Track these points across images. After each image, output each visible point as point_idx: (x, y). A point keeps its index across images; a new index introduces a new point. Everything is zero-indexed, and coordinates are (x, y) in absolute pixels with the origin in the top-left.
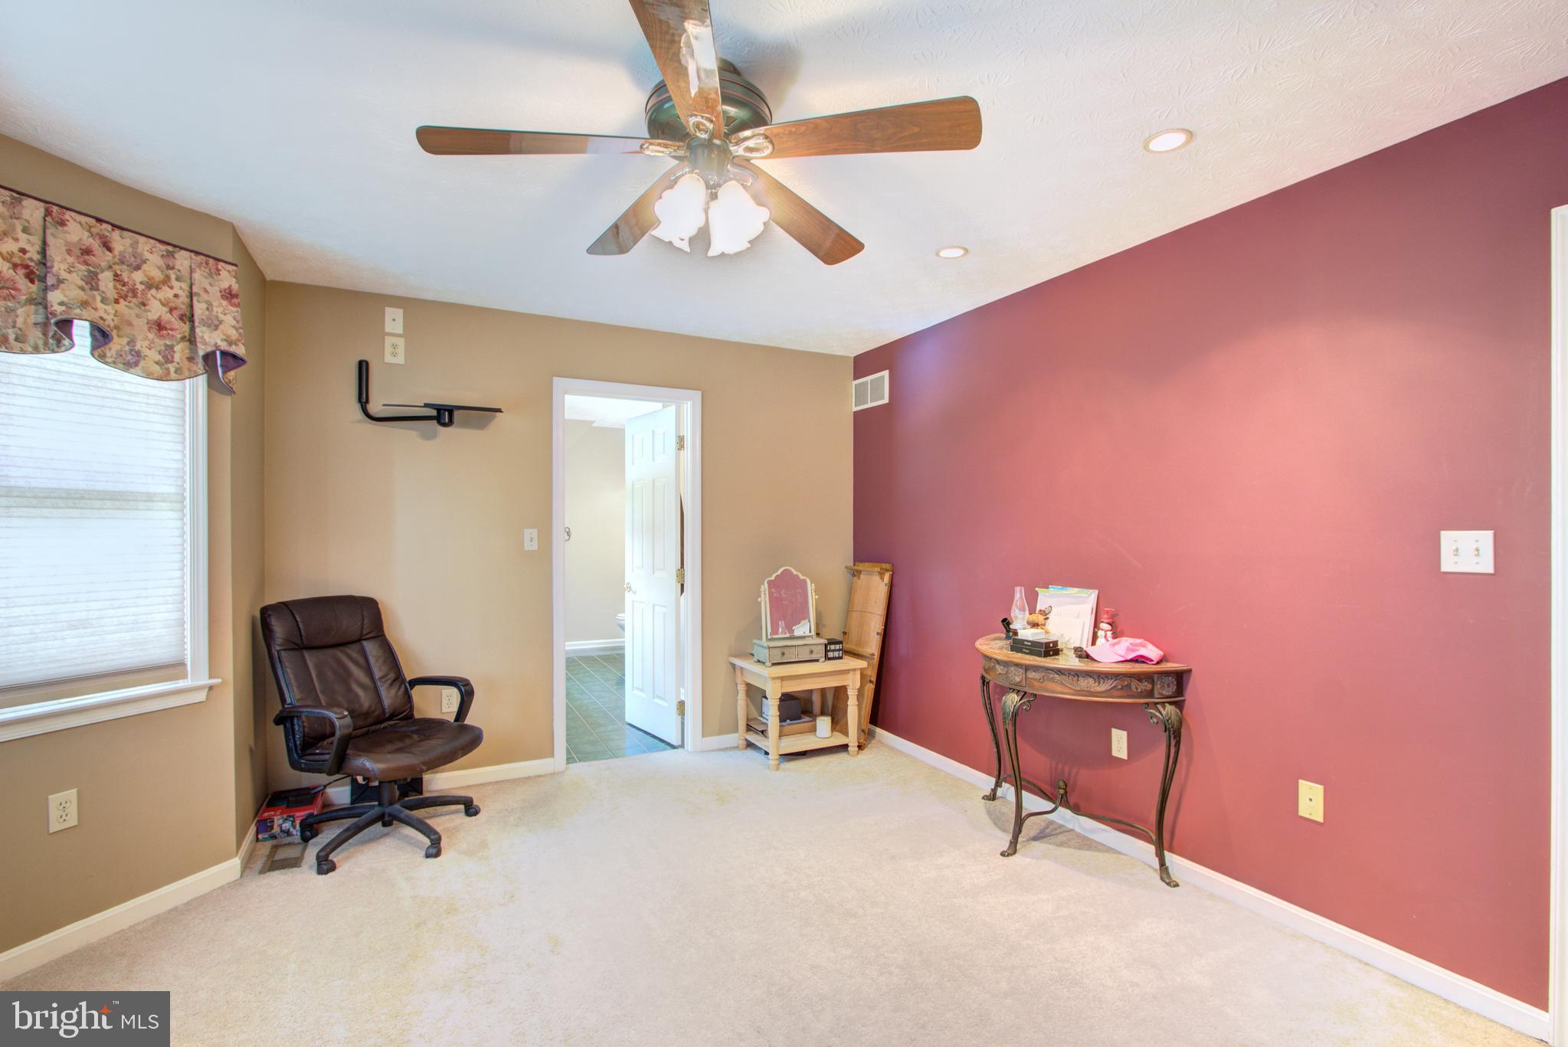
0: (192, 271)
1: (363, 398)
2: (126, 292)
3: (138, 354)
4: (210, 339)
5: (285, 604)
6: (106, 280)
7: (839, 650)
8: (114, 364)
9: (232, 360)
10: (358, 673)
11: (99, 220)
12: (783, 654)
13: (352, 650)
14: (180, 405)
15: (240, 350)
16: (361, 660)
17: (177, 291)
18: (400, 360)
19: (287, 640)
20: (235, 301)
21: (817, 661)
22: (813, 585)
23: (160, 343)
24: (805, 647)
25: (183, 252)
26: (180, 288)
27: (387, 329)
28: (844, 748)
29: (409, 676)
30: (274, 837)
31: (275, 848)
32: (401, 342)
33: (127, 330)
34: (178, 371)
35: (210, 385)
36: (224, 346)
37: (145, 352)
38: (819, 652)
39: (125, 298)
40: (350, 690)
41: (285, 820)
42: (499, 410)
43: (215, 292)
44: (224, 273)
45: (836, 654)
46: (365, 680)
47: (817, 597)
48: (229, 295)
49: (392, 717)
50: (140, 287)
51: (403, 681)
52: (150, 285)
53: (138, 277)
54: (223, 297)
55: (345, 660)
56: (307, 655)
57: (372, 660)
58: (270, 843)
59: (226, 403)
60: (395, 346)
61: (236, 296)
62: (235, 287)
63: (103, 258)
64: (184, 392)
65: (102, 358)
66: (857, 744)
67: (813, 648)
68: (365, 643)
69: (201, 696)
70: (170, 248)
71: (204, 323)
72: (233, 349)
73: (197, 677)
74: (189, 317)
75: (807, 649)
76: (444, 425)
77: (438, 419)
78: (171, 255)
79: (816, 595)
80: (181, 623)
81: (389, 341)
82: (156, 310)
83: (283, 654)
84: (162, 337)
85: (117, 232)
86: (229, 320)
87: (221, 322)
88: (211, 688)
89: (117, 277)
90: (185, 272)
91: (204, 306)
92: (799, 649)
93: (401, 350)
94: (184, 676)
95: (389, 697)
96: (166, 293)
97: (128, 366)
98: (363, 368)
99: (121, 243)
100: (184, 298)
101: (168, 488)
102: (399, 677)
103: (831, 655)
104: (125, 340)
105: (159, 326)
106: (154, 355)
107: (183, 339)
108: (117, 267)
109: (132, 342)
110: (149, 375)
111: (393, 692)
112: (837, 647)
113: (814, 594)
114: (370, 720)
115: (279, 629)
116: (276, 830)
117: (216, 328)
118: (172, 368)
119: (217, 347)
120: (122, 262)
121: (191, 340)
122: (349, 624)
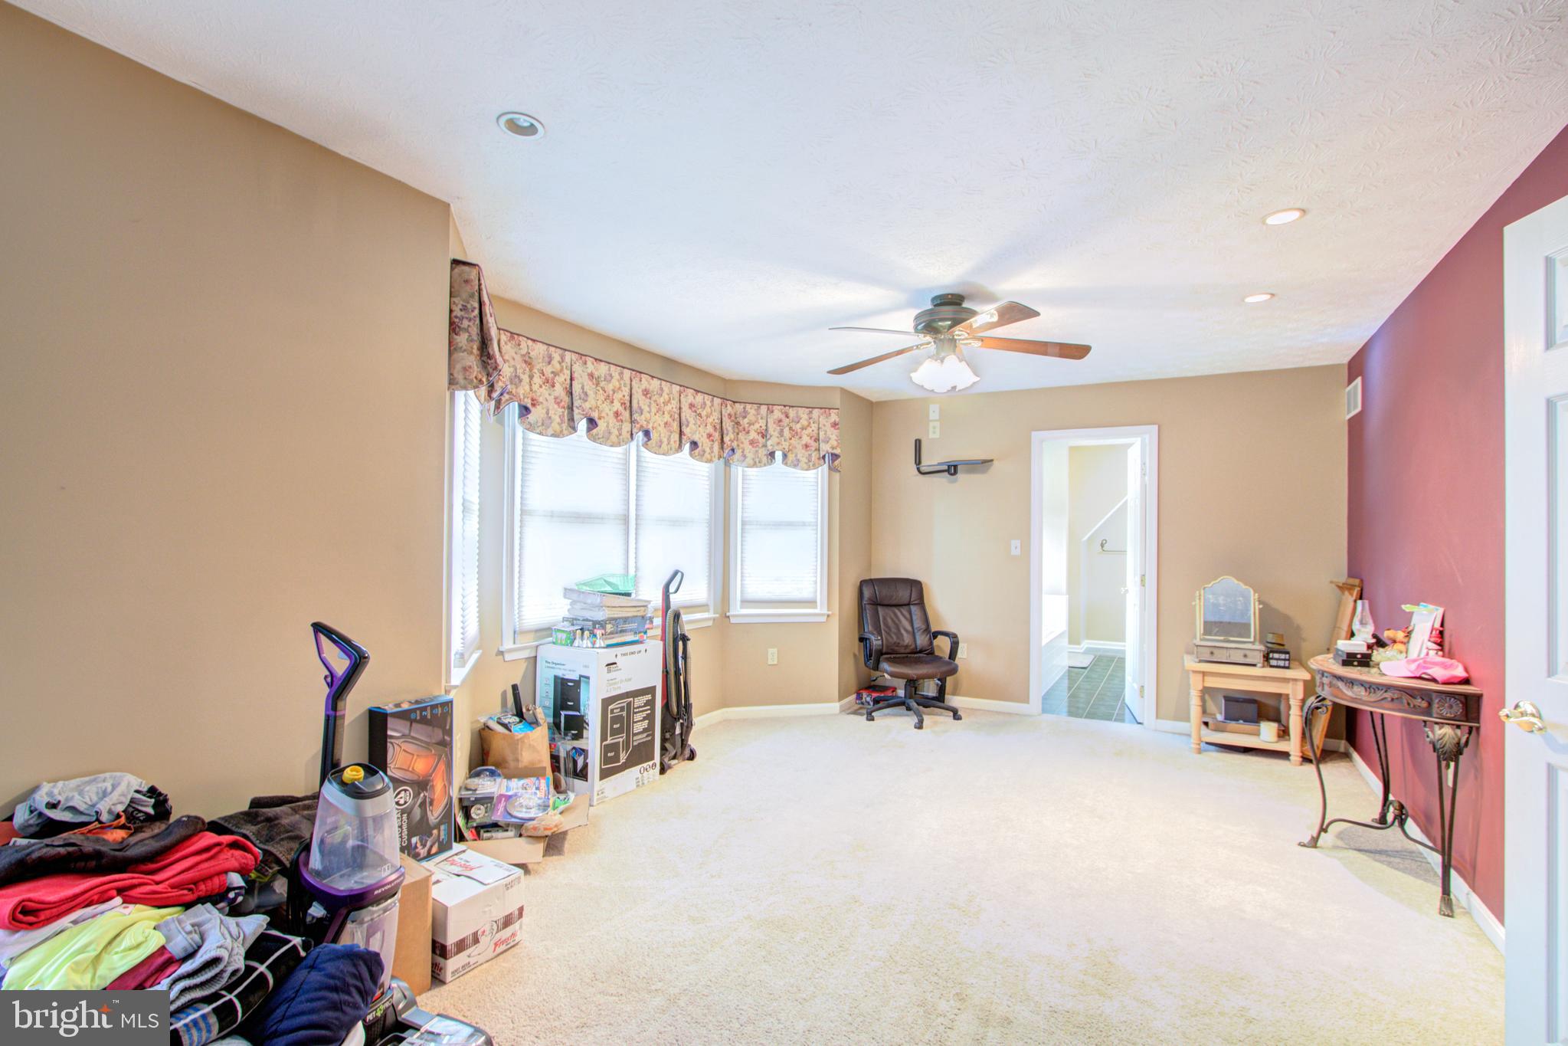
0: (819, 417)
1: (918, 461)
2: (794, 434)
3: (798, 460)
4: (825, 448)
5: (871, 580)
6: (786, 431)
7: (1285, 660)
8: (790, 466)
9: (835, 457)
10: (906, 624)
11: (785, 406)
12: (1212, 653)
13: (904, 610)
14: (815, 480)
15: (837, 451)
16: (908, 616)
17: (813, 428)
18: (937, 436)
19: (870, 599)
20: (837, 427)
21: (1254, 665)
22: (1257, 595)
23: (807, 454)
24: (1239, 651)
25: (816, 410)
26: (814, 426)
27: (931, 418)
28: (1284, 755)
29: (934, 629)
30: (862, 703)
31: (861, 708)
32: (937, 424)
33: (794, 451)
34: (814, 465)
35: (830, 468)
36: (830, 451)
37: (801, 459)
38: (1258, 658)
39: (793, 437)
40: (899, 630)
41: (868, 696)
42: (992, 461)
43: (828, 425)
44: (832, 414)
45: (1281, 663)
46: (909, 628)
47: (1261, 606)
48: (835, 425)
49: (921, 652)
50: (799, 430)
51: (930, 632)
52: (803, 429)
53: (799, 426)
54: (832, 426)
55: (899, 614)
56: (880, 609)
57: (914, 618)
58: (861, 706)
59: (837, 476)
60: (934, 428)
61: (838, 424)
62: (837, 420)
63: (786, 421)
64: (818, 474)
65: (786, 464)
66: (1301, 754)
67: (1247, 652)
68: (912, 607)
69: (824, 619)
70: (810, 409)
71: (823, 441)
72: (835, 451)
73: (821, 609)
74: (817, 440)
75: (1242, 653)
76: (952, 474)
77: (948, 471)
78: (811, 412)
79: (1259, 604)
80: (816, 582)
81: (931, 424)
82: (806, 439)
83: (867, 606)
84: (807, 451)
85: (791, 409)
86: (834, 437)
87: (830, 439)
88: (828, 616)
89: (791, 428)
90: (816, 419)
91: (823, 433)
92: (1232, 651)
93: (938, 430)
94: (816, 608)
95: (922, 640)
96: (809, 430)
97: (795, 466)
98: (918, 444)
99: (792, 413)
100: (816, 431)
101: (810, 519)
102: (927, 629)
103: (1273, 662)
104: (793, 455)
105: (807, 446)
106: (804, 460)
107: (816, 450)
108: (791, 424)
109: (796, 456)
110: (803, 469)
111: (923, 637)
112: (1283, 656)
113: (1257, 603)
114: (908, 651)
115: (867, 593)
116: (864, 700)
117: (828, 442)
118: (811, 464)
119: (828, 452)
120: (793, 421)
121: (818, 450)
122: (903, 594)
